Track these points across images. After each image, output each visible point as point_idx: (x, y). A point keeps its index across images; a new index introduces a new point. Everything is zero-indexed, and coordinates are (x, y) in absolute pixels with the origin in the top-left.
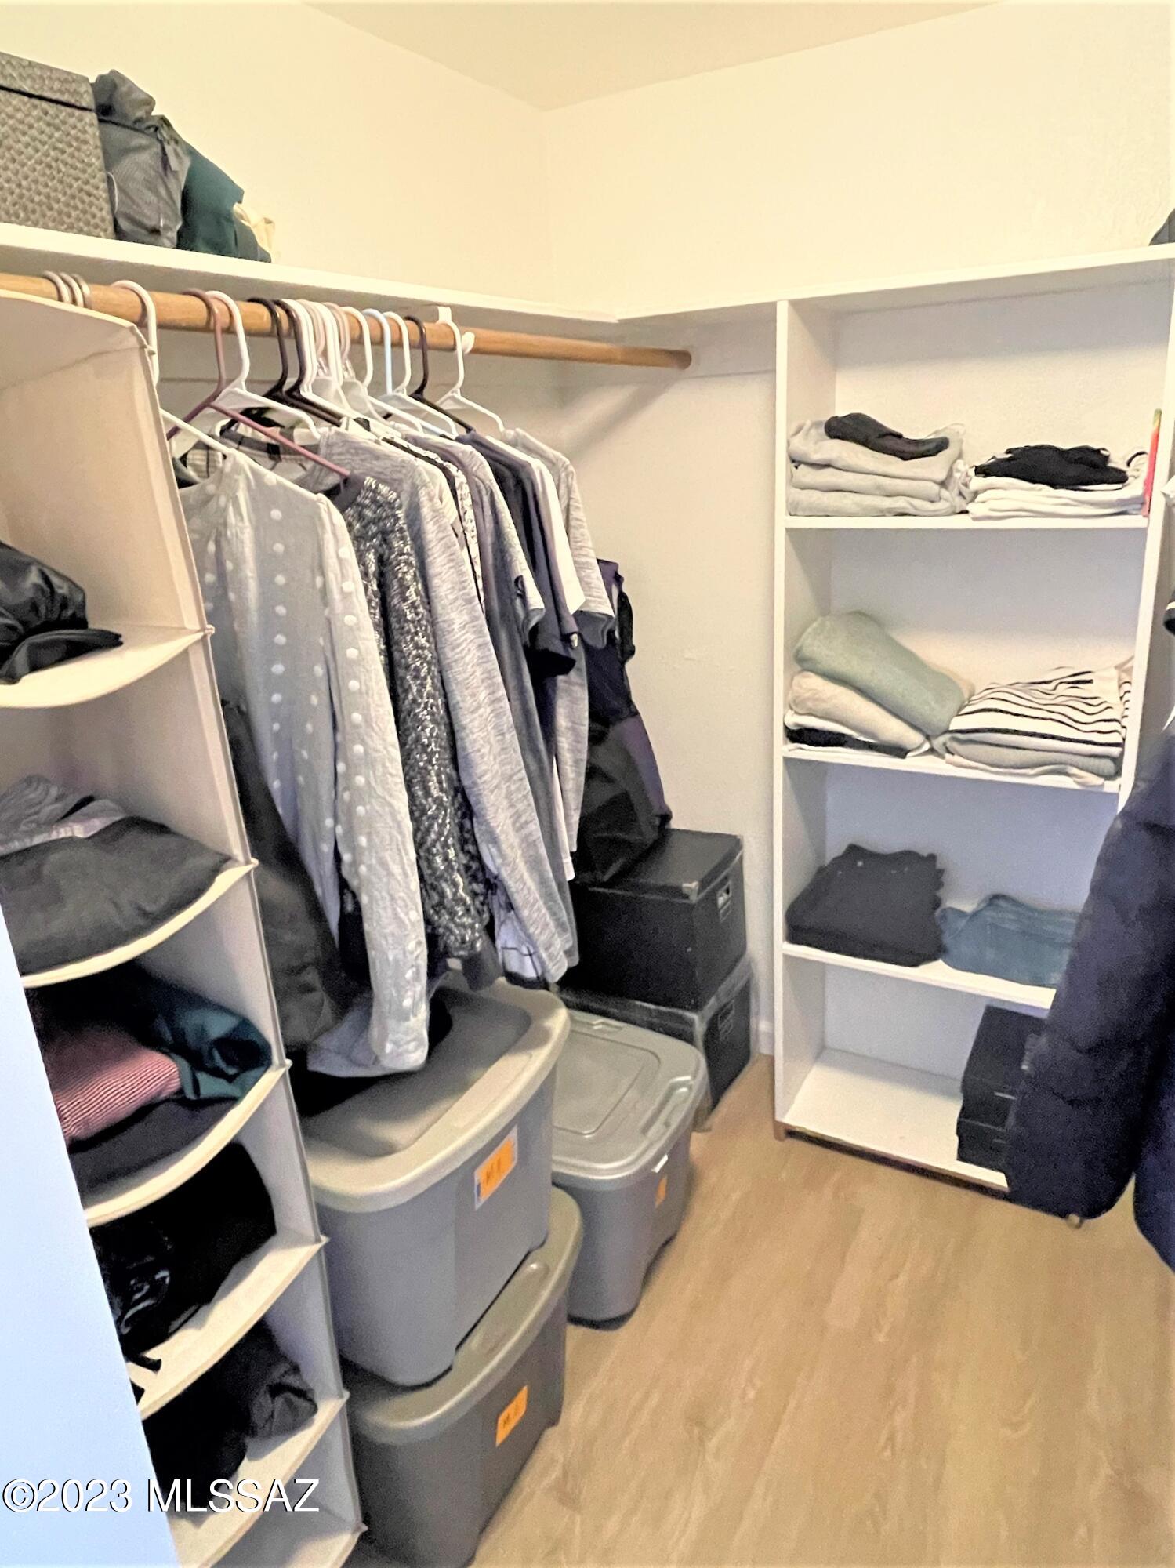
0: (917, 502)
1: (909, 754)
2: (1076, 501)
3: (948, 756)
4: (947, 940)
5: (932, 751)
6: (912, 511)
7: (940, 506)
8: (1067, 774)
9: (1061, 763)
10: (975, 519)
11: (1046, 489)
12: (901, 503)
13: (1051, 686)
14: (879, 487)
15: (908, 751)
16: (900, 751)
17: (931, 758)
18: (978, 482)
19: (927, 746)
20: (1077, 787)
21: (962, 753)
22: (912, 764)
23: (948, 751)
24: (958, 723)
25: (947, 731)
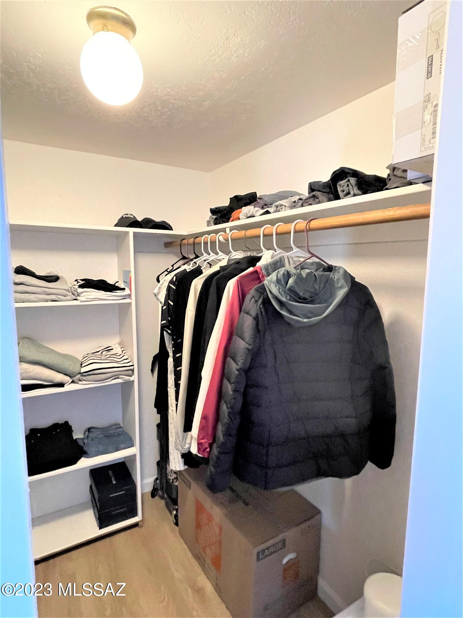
0: (60, 297)
1: (65, 385)
2: (113, 295)
3: (80, 382)
4: (85, 449)
5: (73, 382)
6: (58, 299)
7: (68, 298)
8: (118, 378)
9: (116, 375)
10: (82, 302)
11: (103, 292)
12: (54, 297)
13: (100, 353)
14: (45, 292)
15: (65, 384)
16: (61, 385)
17: (72, 384)
18: (80, 290)
19: (71, 381)
20: (122, 381)
21: (86, 380)
22: (67, 388)
23: (80, 380)
24: (83, 370)
25: (80, 373)
